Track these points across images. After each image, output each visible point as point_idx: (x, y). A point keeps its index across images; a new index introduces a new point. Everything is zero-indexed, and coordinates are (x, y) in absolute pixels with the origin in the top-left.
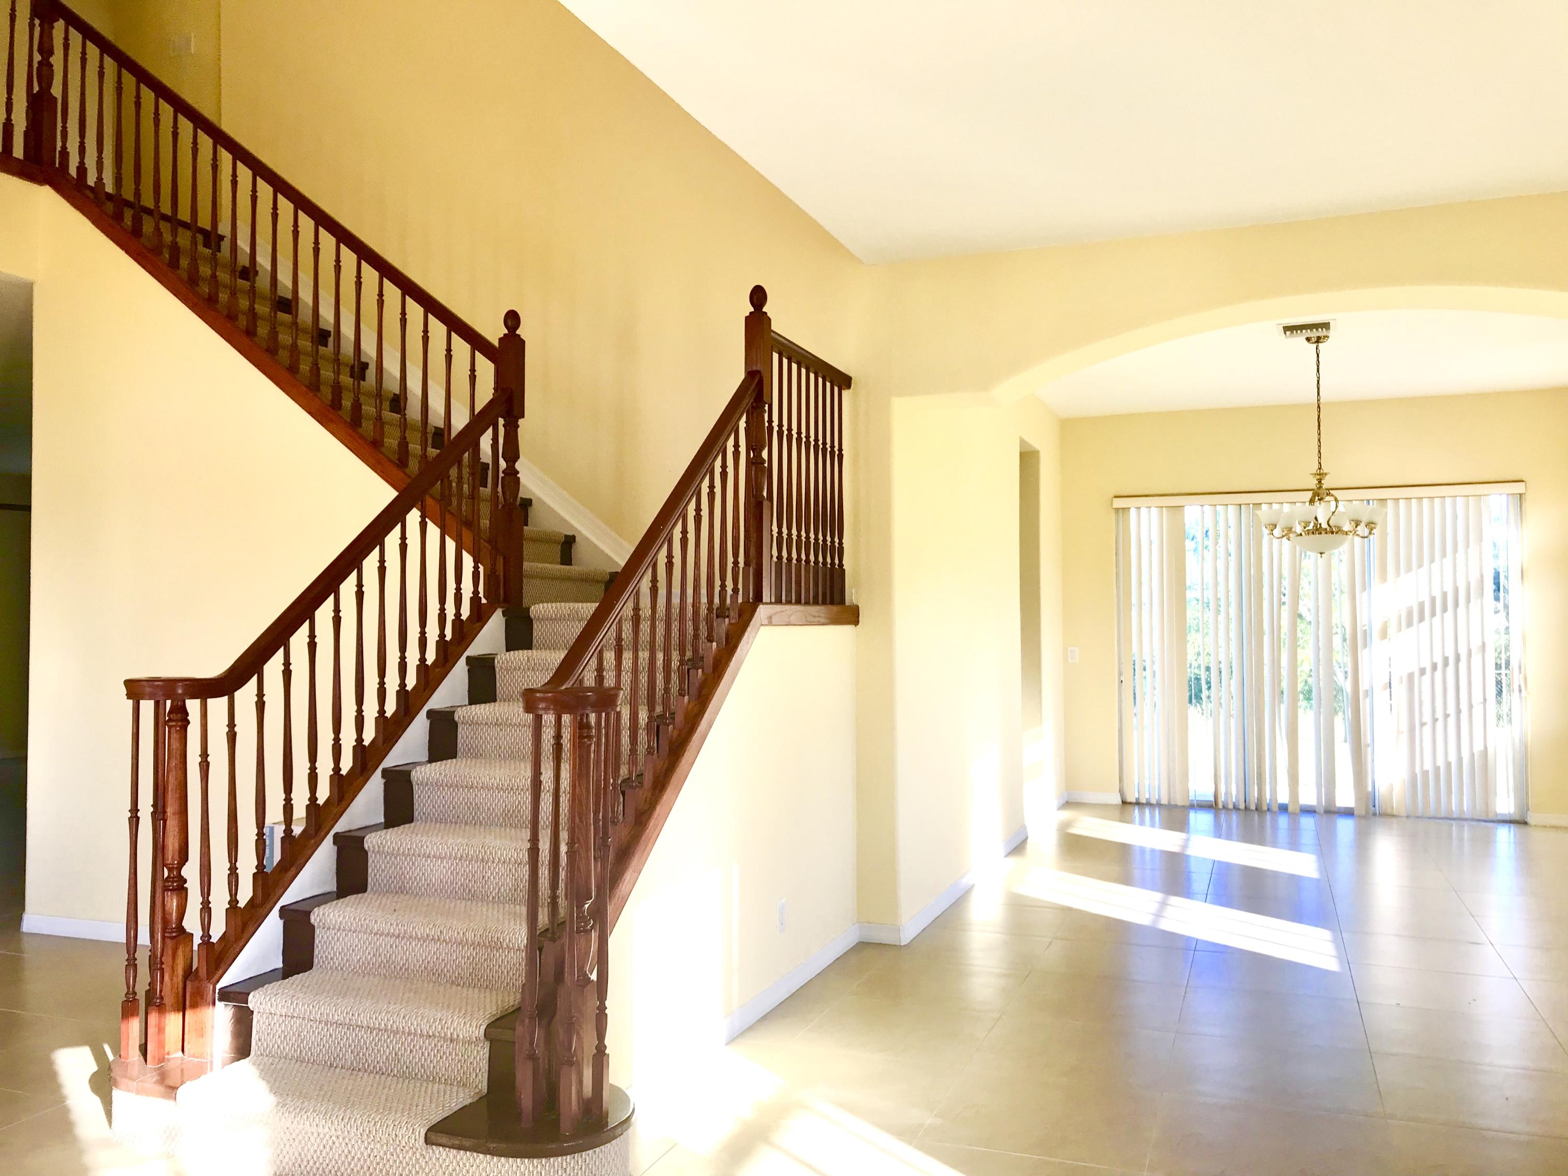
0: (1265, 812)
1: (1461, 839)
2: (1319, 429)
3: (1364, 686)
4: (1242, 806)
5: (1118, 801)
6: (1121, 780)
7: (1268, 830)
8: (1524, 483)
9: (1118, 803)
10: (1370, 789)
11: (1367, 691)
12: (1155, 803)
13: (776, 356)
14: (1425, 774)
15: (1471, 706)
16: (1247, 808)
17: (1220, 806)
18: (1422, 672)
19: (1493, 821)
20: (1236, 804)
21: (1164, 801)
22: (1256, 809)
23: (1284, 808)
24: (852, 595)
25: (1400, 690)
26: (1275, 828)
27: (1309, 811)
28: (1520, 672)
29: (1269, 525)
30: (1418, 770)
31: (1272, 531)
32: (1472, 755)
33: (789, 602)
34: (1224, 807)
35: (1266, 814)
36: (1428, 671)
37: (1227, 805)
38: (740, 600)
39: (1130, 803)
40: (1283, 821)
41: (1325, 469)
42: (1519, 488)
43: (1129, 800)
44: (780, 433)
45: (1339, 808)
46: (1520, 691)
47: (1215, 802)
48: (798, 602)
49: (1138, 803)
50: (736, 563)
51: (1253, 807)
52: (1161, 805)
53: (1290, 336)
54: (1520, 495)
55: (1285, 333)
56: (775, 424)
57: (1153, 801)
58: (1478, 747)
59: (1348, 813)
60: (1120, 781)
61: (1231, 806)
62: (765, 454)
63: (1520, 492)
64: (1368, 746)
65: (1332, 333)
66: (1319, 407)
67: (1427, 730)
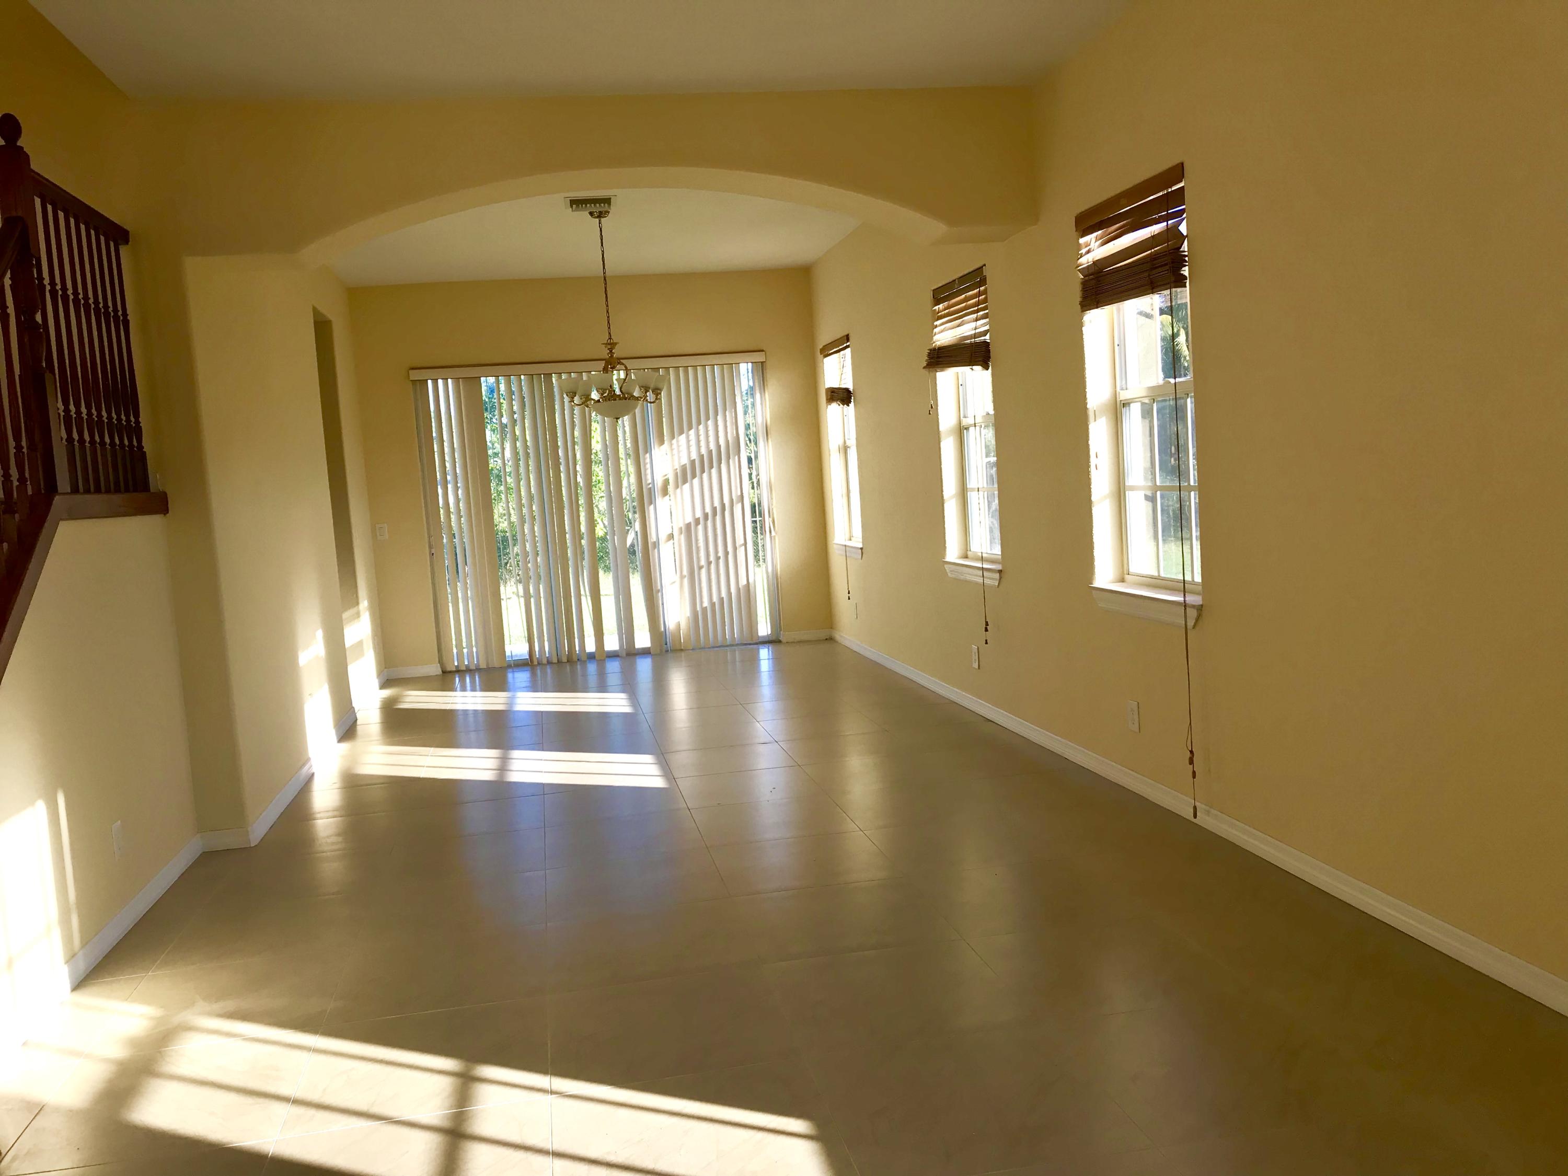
0: (576, 662)
1: (734, 662)
2: (607, 300)
3: (652, 538)
4: (555, 660)
5: (439, 672)
6: (439, 650)
7: (580, 678)
8: (764, 353)
9: (438, 673)
10: (662, 629)
11: (655, 542)
12: (474, 668)
13: (38, 201)
14: (704, 610)
15: (735, 549)
16: (559, 662)
17: (536, 663)
18: (697, 521)
19: (756, 644)
20: (550, 660)
21: (483, 665)
22: (568, 661)
23: (591, 656)
24: (157, 480)
25: (680, 540)
26: (585, 675)
27: (613, 655)
28: (770, 517)
29: (570, 393)
30: (698, 608)
31: (573, 398)
32: (738, 589)
33: (88, 491)
34: (539, 664)
35: (577, 665)
36: (702, 521)
37: (542, 661)
38: (30, 492)
39: (450, 672)
40: (592, 668)
41: (615, 339)
42: (760, 357)
43: (449, 669)
44: (53, 293)
45: (638, 649)
46: (770, 532)
47: (530, 660)
48: (98, 490)
49: (458, 671)
50: (19, 447)
51: (565, 660)
52: (480, 669)
53: (576, 210)
54: (762, 363)
55: (572, 206)
56: (46, 281)
57: (473, 667)
58: (743, 582)
59: (645, 652)
60: (438, 652)
61: (545, 661)
62: (38, 317)
63: (762, 361)
64: (658, 591)
65: (613, 209)
66: (605, 279)
67: (704, 571)
